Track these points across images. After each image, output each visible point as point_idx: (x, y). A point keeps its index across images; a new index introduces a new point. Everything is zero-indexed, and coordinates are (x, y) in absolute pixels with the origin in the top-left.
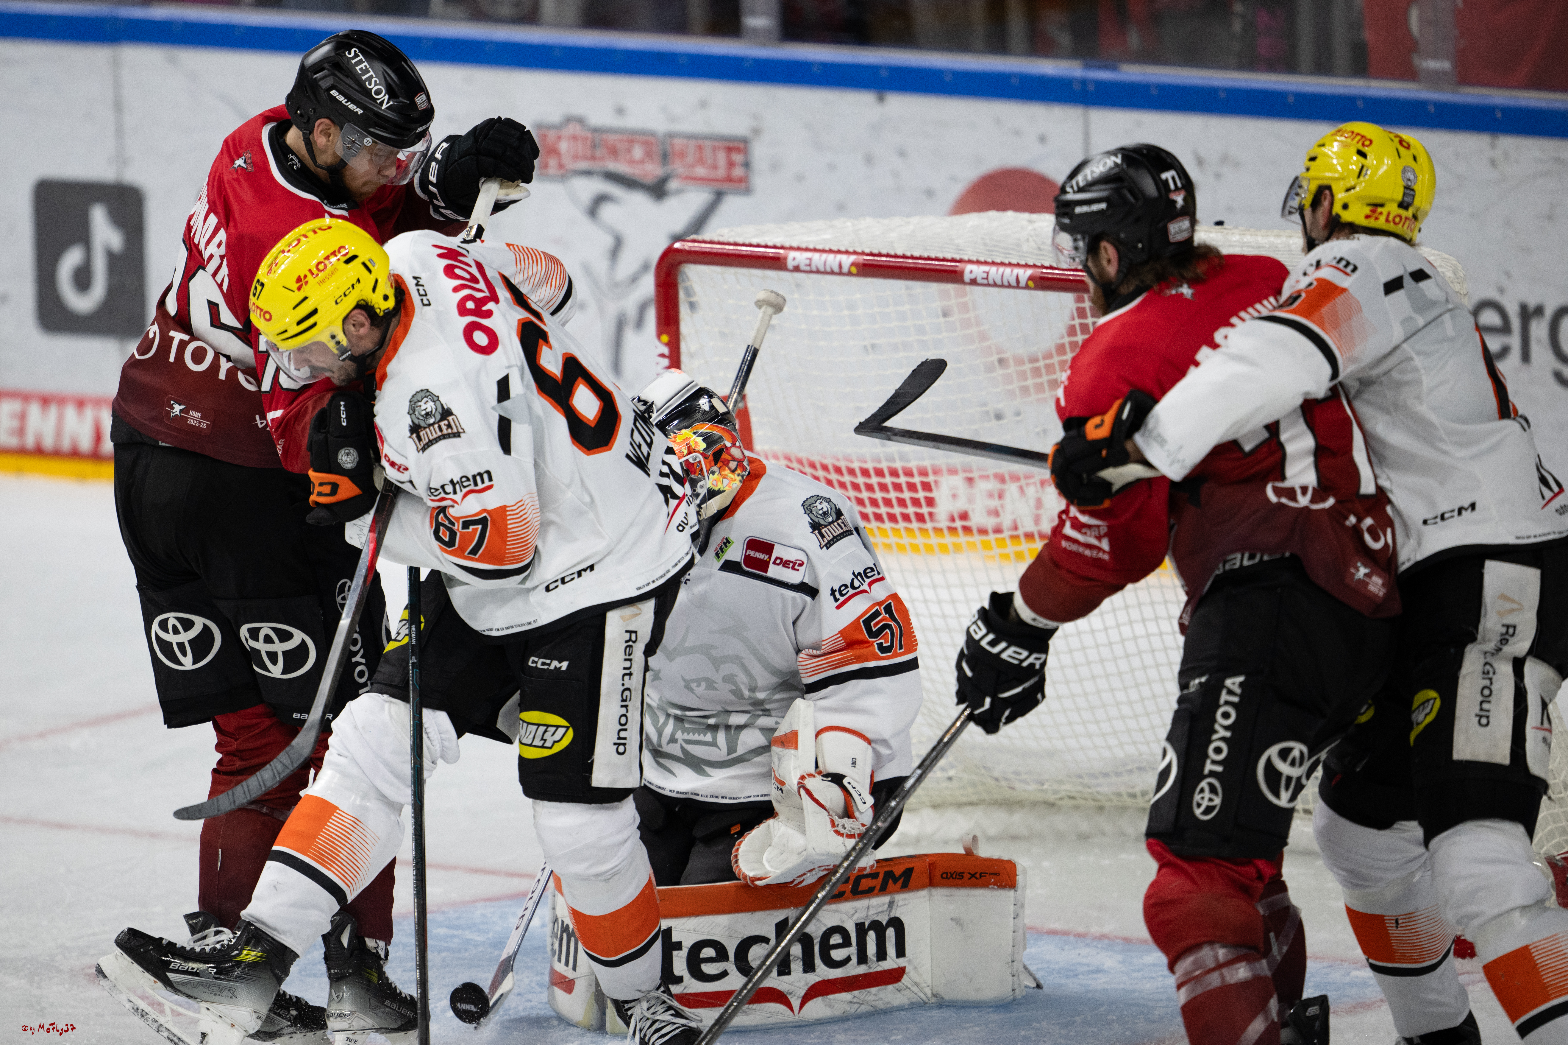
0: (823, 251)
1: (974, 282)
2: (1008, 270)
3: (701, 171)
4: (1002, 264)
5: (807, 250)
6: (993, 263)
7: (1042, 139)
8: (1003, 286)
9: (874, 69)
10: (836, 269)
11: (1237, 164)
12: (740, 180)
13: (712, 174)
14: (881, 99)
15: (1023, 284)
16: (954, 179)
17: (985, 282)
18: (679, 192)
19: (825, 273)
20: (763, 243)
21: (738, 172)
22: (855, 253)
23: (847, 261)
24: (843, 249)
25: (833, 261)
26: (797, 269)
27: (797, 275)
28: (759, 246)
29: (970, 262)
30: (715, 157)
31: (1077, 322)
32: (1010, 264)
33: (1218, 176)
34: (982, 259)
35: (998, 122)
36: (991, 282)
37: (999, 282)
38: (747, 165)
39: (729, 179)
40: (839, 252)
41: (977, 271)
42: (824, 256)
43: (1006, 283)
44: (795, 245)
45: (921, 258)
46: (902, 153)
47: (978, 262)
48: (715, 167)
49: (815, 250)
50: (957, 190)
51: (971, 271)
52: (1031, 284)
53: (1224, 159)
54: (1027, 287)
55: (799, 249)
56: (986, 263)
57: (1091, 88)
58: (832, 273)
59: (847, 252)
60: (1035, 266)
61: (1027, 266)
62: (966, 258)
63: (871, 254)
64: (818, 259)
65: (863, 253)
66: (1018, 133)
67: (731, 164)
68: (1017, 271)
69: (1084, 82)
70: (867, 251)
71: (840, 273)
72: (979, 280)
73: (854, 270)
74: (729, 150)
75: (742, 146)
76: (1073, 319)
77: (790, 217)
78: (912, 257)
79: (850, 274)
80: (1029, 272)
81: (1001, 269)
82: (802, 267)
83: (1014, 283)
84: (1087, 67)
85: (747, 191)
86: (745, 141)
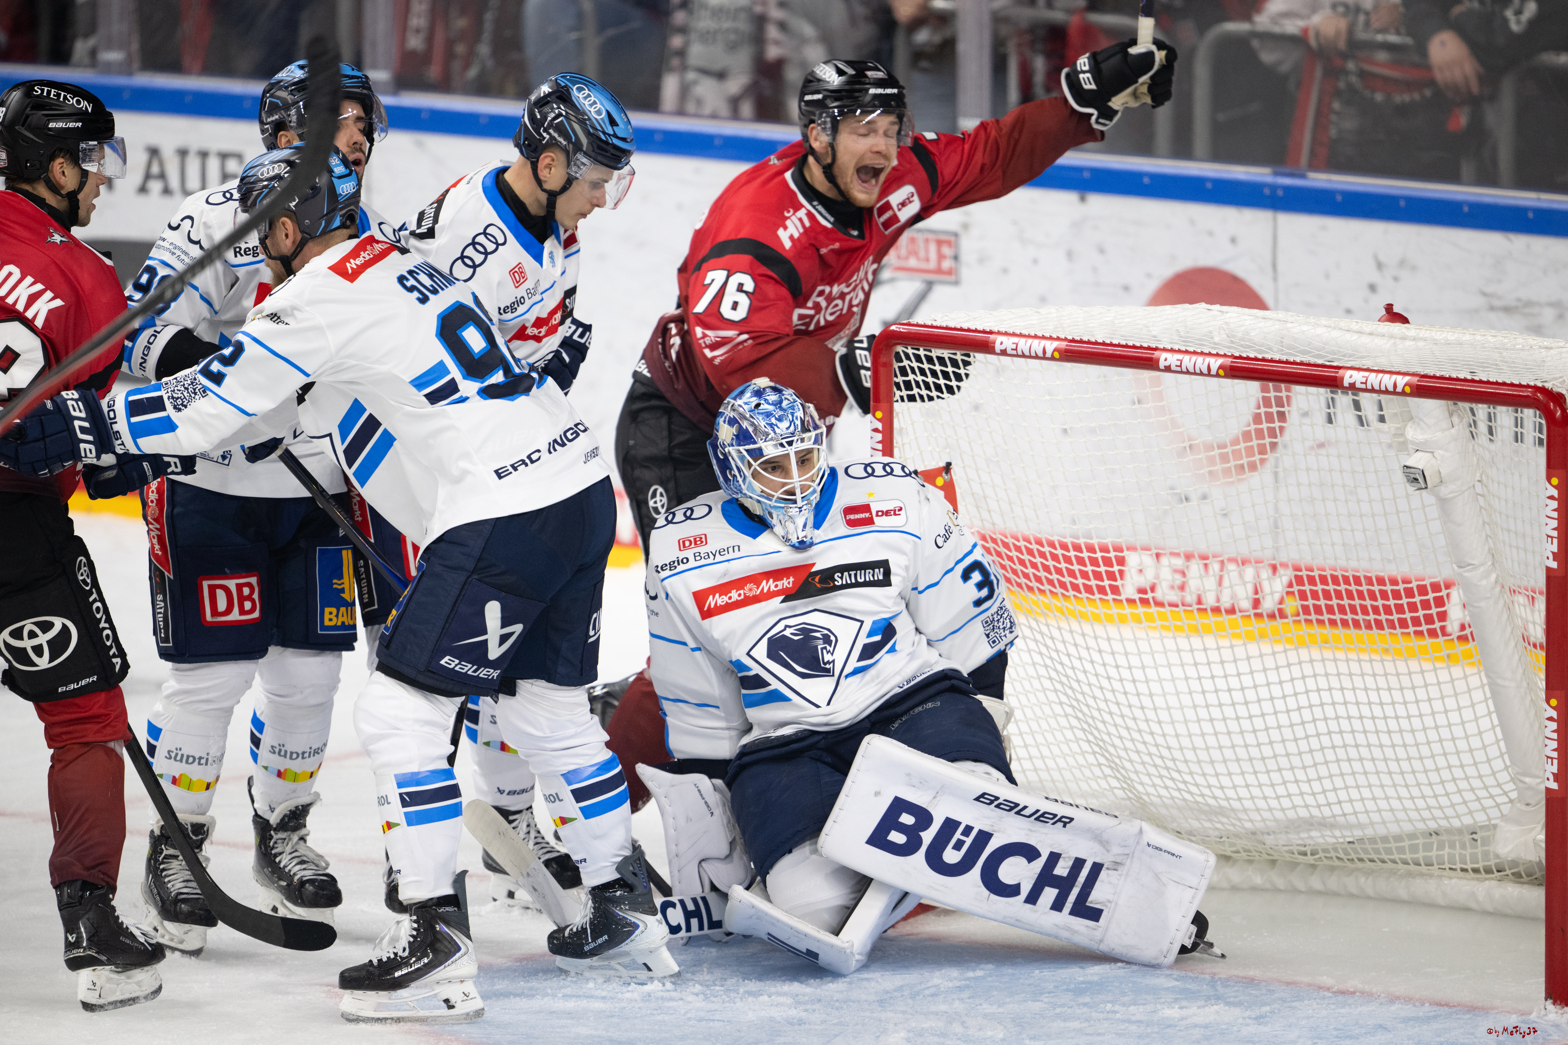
0: (1029, 336)
1: (1168, 369)
2: (1200, 359)
3: (913, 262)
4: (1195, 353)
5: (1014, 335)
6: (1187, 352)
7: (1233, 240)
8: (1195, 374)
9: (1079, 170)
10: (1040, 354)
11: (1414, 268)
12: (949, 272)
13: (923, 266)
14: (1083, 199)
15: (1213, 372)
16: (1149, 276)
17: (1179, 369)
18: (892, 280)
19: (1030, 357)
20: (973, 328)
21: (946, 264)
22: (1058, 339)
23: (1050, 346)
24: (1047, 335)
25: (1037, 346)
26: (1004, 353)
27: (1002, 358)
28: (969, 330)
29: (1165, 350)
30: (927, 250)
31: (1263, 410)
32: (1202, 353)
33: (1396, 279)
34: (1176, 347)
35: (1192, 222)
36: (1184, 370)
37: (1192, 370)
38: (956, 258)
39: (939, 271)
40: (1043, 337)
41: (1172, 359)
42: (1030, 341)
43: (1198, 371)
44: (1003, 330)
45: (1119, 345)
46: (1102, 251)
47: (1172, 350)
48: (927, 260)
49: (1021, 335)
50: (1152, 286)
51: (1165, 359)
52: (1221, 372)
53: (1402, 263)
54: (1217, 375)
55: (1006, 334)
56: (1179, 351)
57: (1280, 193)
58: (1037, 357)
59: (1051, 338)
60: (1225, 356)
61: (1218, 355)
62: (1161, 347)
63: (1073, 341)
64: (1024, 345)
65: (1066, 339)
66: (1211, 234)
67: (941, 257)
68: (1208, 359)
69: (1274, 187)
70: (1070, 338)
71: (1044, 358)
72: (1173, 368)
73: (1056, 355)
74: (939, 243)
75: (952, 239)
76: (1259, 408)
77: (995, 306)
78: (1111, 345)
79: (1053, 358)
80: (1220, 361)
81: (1194, 358)
82: (1009, 351)
83: (1205, 371)
84: (1276, 174)
85: (956, 283)
86: (956, 235)
